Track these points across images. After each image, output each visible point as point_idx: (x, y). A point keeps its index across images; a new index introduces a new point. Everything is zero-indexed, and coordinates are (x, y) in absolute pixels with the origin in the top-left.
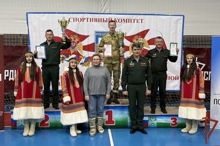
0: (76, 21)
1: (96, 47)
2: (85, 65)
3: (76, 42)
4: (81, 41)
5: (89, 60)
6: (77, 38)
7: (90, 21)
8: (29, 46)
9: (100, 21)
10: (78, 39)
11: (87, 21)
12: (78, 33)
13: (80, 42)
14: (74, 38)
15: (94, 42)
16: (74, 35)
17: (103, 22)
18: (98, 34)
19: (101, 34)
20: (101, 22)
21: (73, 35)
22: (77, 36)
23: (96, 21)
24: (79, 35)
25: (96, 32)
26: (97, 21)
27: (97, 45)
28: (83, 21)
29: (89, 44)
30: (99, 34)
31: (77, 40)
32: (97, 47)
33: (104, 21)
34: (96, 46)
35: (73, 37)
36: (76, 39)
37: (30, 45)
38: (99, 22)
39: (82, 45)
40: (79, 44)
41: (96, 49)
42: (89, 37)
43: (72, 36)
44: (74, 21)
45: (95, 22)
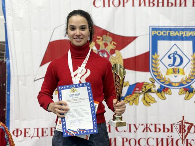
0: (109, 6)
1: (152, 62)
2: (129, 102)
3: (108, 51)
4: (120, 49)
5: (137, 89)
6: (111, 43)
7: (140, 5)
8: (7, 63)
9: (160, 4)
10: (114, 44)
11: (133, 5)
12: (112, 32)
13: (117, 51)
14: (104, 42)
15: (148, 50)
16: (104, 36)
17: (168, 5)
18: (157, 33)
19: (164, 33)
20: (163, 6)
21: (102, 36)
22: (110, 39)
23: (151, 5)
24: (114, 37)
25: (153, 29)
26: (154, 5)
27: (154, 57)
28: (124, 6)
29: (138, 54)
30: (159, 33)
31: (111, 47)
32: (154, 61)
33: (170, 5)
34: (152, 58)
35: (102, 40)
36: (109, 43)
37: (9, 59)
38: (158, 6)
39: (122, 57)
40: (114, 55)
41: (152, 66)
42: (137, 39)
43: (99, 39)
44: (104, 6)
45: (149, 6)
